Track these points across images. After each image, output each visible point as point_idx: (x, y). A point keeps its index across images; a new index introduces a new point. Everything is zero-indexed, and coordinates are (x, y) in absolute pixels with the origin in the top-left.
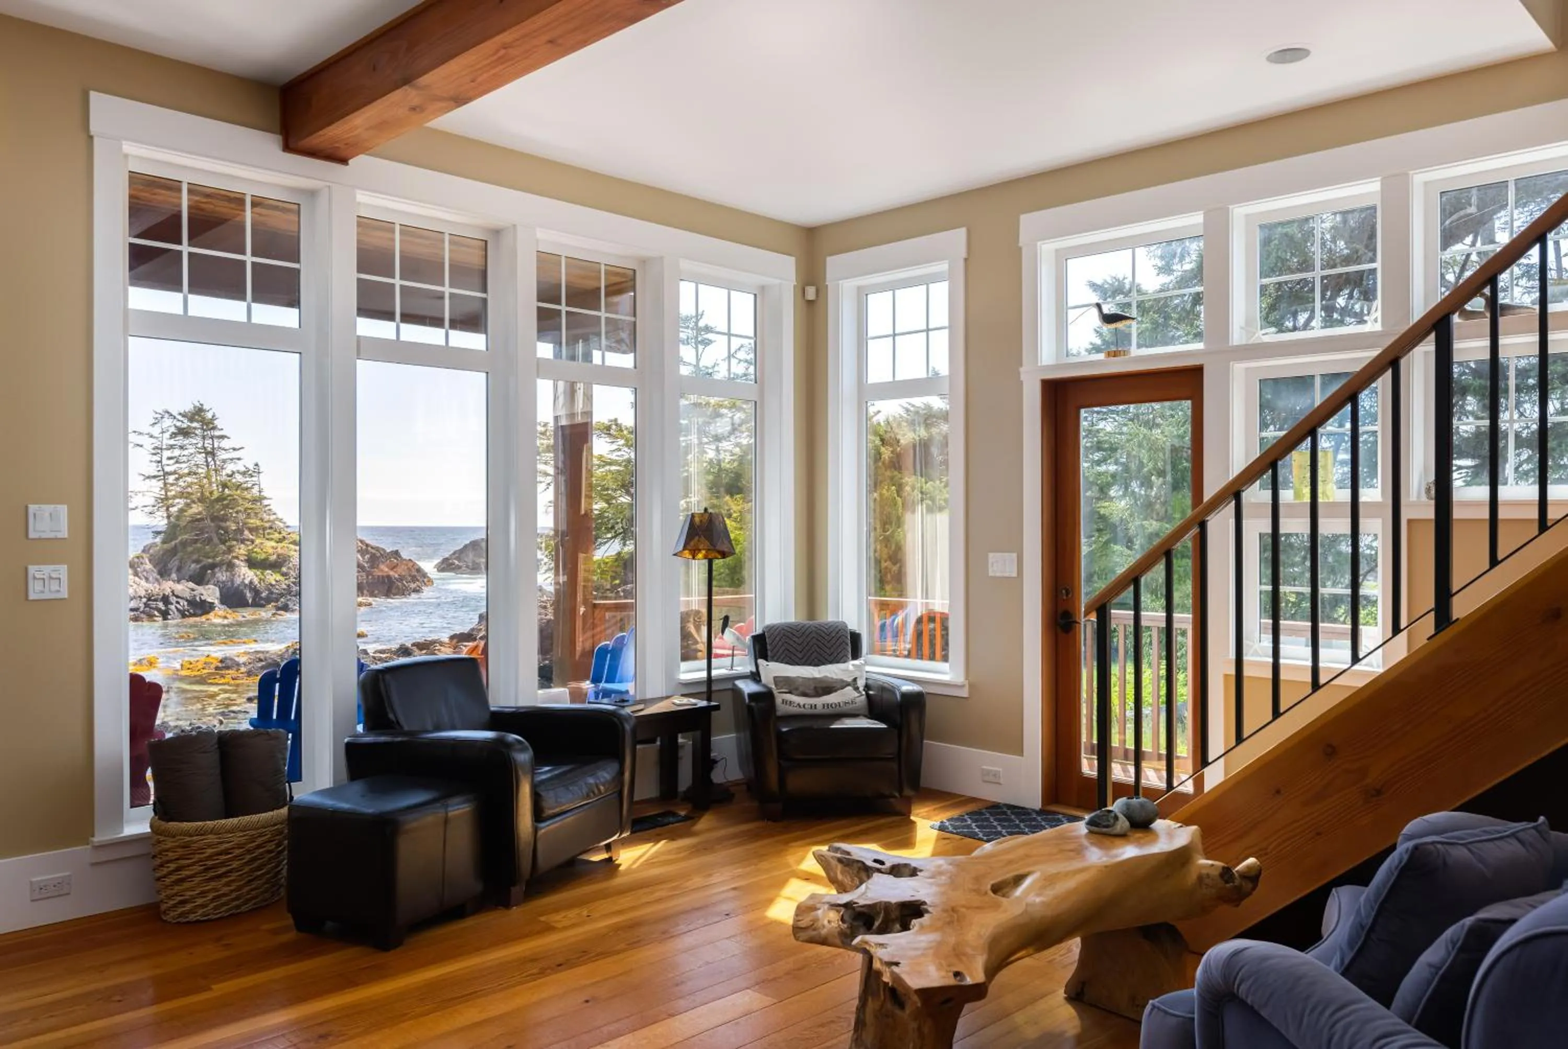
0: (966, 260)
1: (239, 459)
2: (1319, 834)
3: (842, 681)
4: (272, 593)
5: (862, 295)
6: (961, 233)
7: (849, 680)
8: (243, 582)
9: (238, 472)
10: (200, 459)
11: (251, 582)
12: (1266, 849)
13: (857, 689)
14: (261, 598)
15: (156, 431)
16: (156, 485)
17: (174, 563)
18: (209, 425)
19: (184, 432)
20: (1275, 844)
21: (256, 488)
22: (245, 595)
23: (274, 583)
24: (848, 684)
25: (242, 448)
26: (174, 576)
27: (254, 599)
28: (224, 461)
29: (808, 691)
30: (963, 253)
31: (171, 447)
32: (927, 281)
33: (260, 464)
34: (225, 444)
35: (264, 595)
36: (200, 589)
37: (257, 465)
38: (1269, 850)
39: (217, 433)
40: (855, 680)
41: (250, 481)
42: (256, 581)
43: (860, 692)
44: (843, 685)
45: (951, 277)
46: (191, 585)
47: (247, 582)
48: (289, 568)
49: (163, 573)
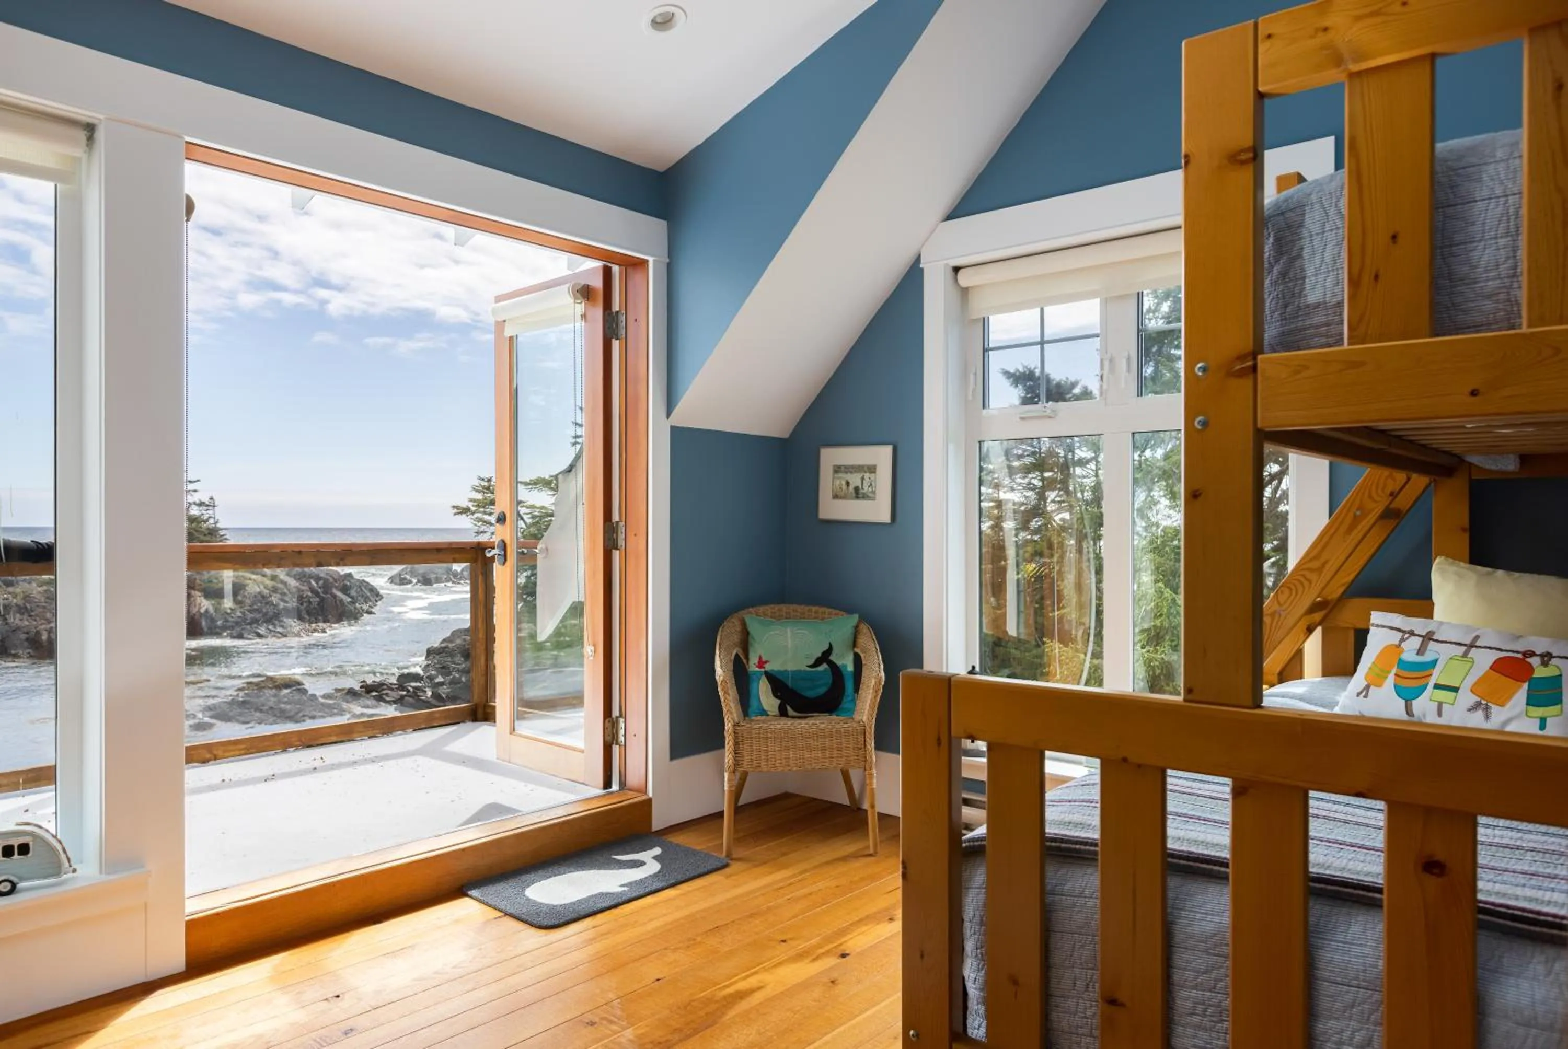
1: (195, 491)
4: (227, 621)
8: (199, 611)
9: (195, 503)
11: (207, 611)
14: (216, 627)
21: (211, 521)
22: (201, 623)
23: (229, 611)
25: (198, 481)
27: (210, 628)
33: (214, 498)
35: (219, 623)
37: (212, 499)
42: (211, 610)
47: (202, 611)
48: (245, 596)
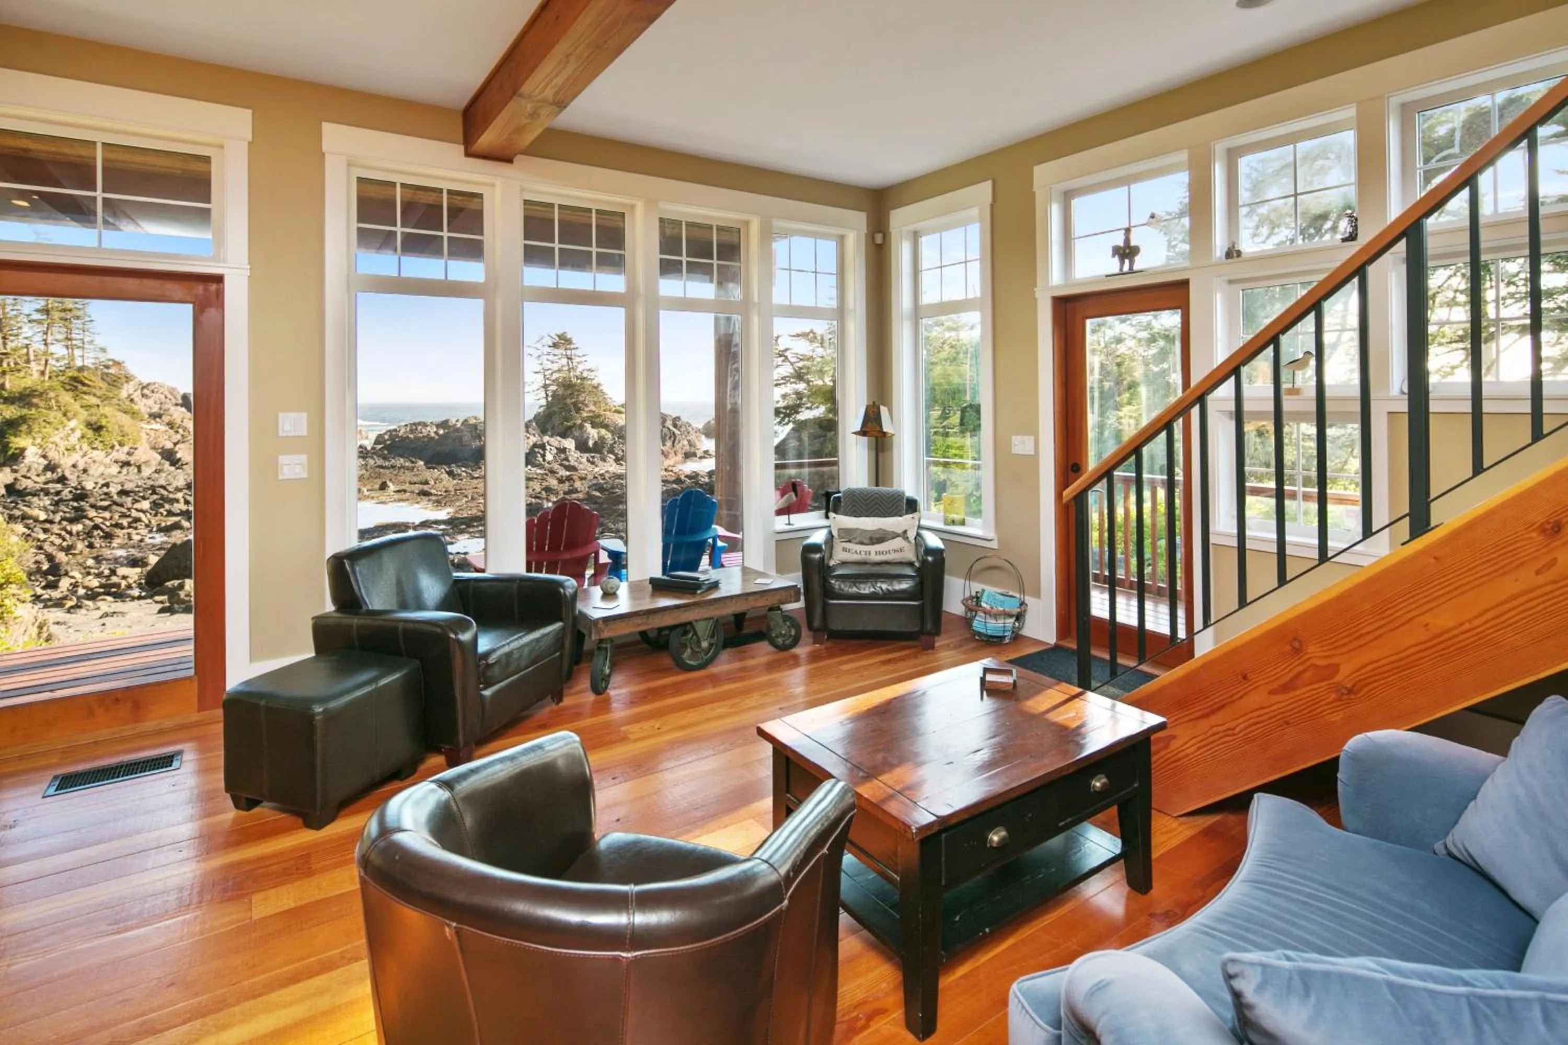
0: (992, 206)
2: (1287, 723)
3: (893, 532)
5: (916, 237)
6: (988, 185)
7: (900, 531)
10: (564, 361)
12: (1234, 729)
13: (906, 539)
15: (539, 346)
16: (541, 377)
17: (549, 426)
18: (569, 341)
19: (555, 346)
20: (1242, 726)
24: (898, 536)
26: (549, 433)
28: (579, 363)
29: (865, 541)
30: (989, 199)
31: (549, 354)
32: (964, 223)
34: (578, 352)
36: (563, 441)
38: (1235, 732)
39: (572, 346)
40: (905, 532)
41: (591, 376)
43: (910, 542)
44: (895, 536)
45: (981, 220)
46: (559, 438)
49: (544, 432)
